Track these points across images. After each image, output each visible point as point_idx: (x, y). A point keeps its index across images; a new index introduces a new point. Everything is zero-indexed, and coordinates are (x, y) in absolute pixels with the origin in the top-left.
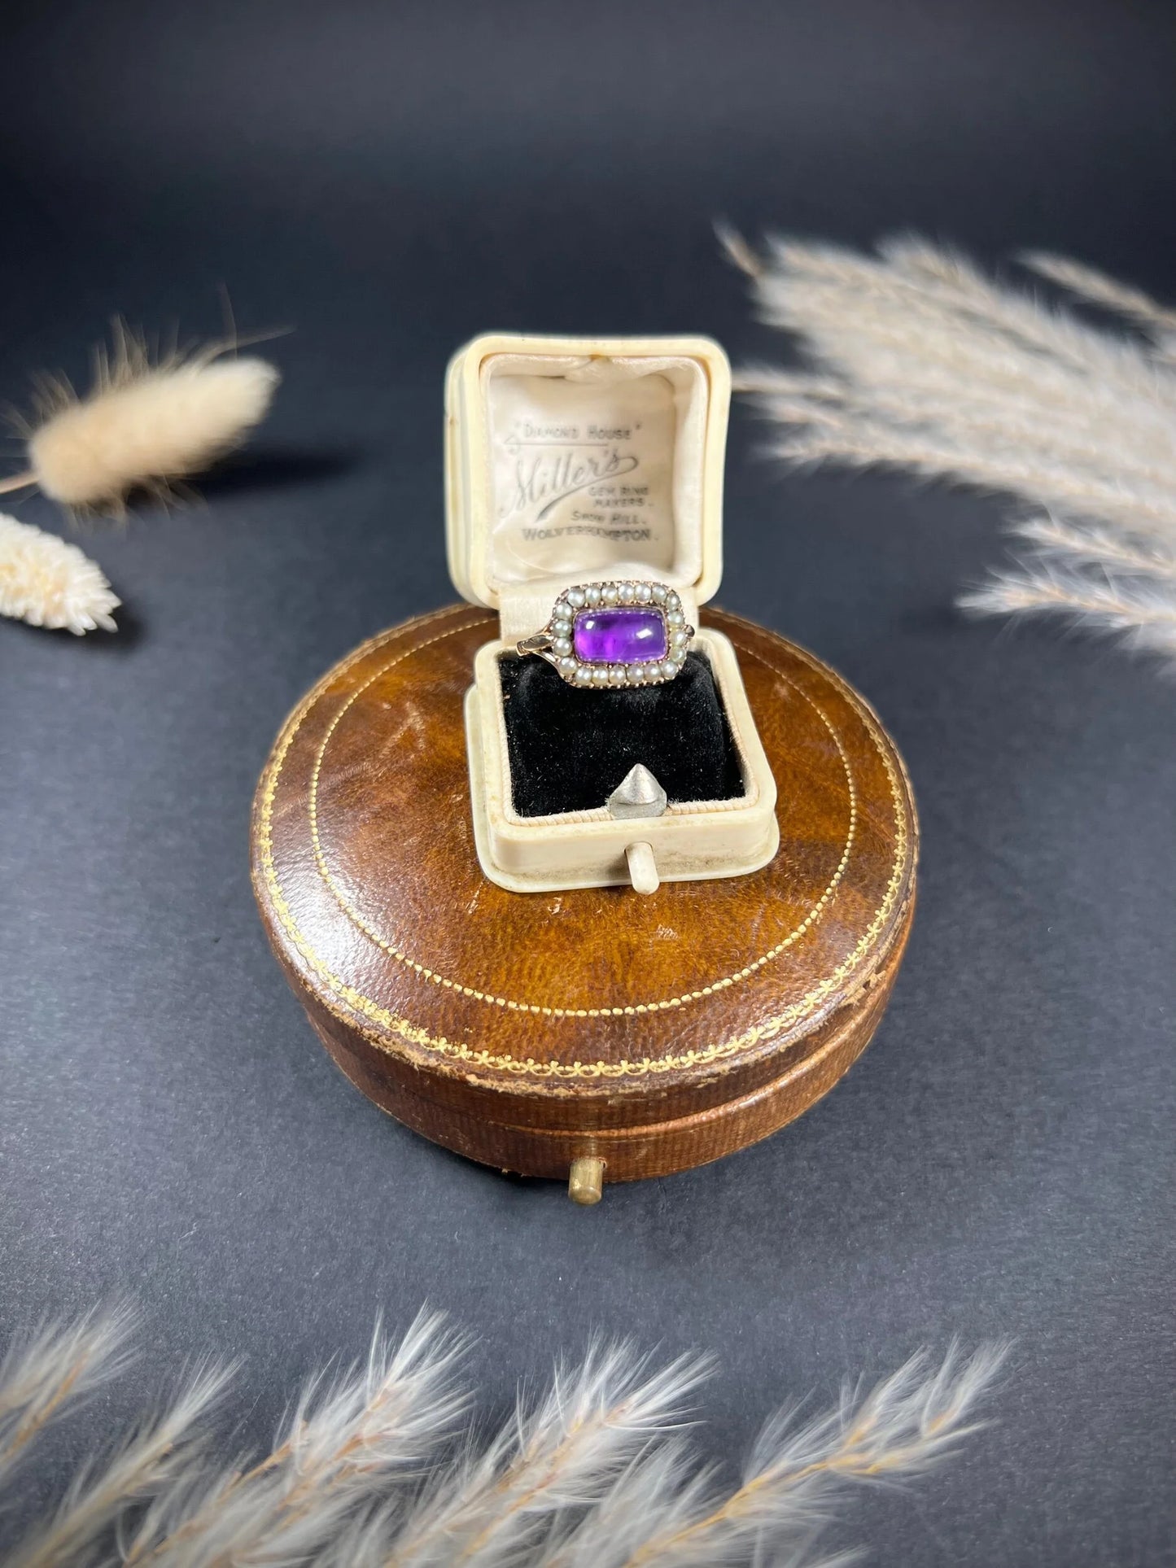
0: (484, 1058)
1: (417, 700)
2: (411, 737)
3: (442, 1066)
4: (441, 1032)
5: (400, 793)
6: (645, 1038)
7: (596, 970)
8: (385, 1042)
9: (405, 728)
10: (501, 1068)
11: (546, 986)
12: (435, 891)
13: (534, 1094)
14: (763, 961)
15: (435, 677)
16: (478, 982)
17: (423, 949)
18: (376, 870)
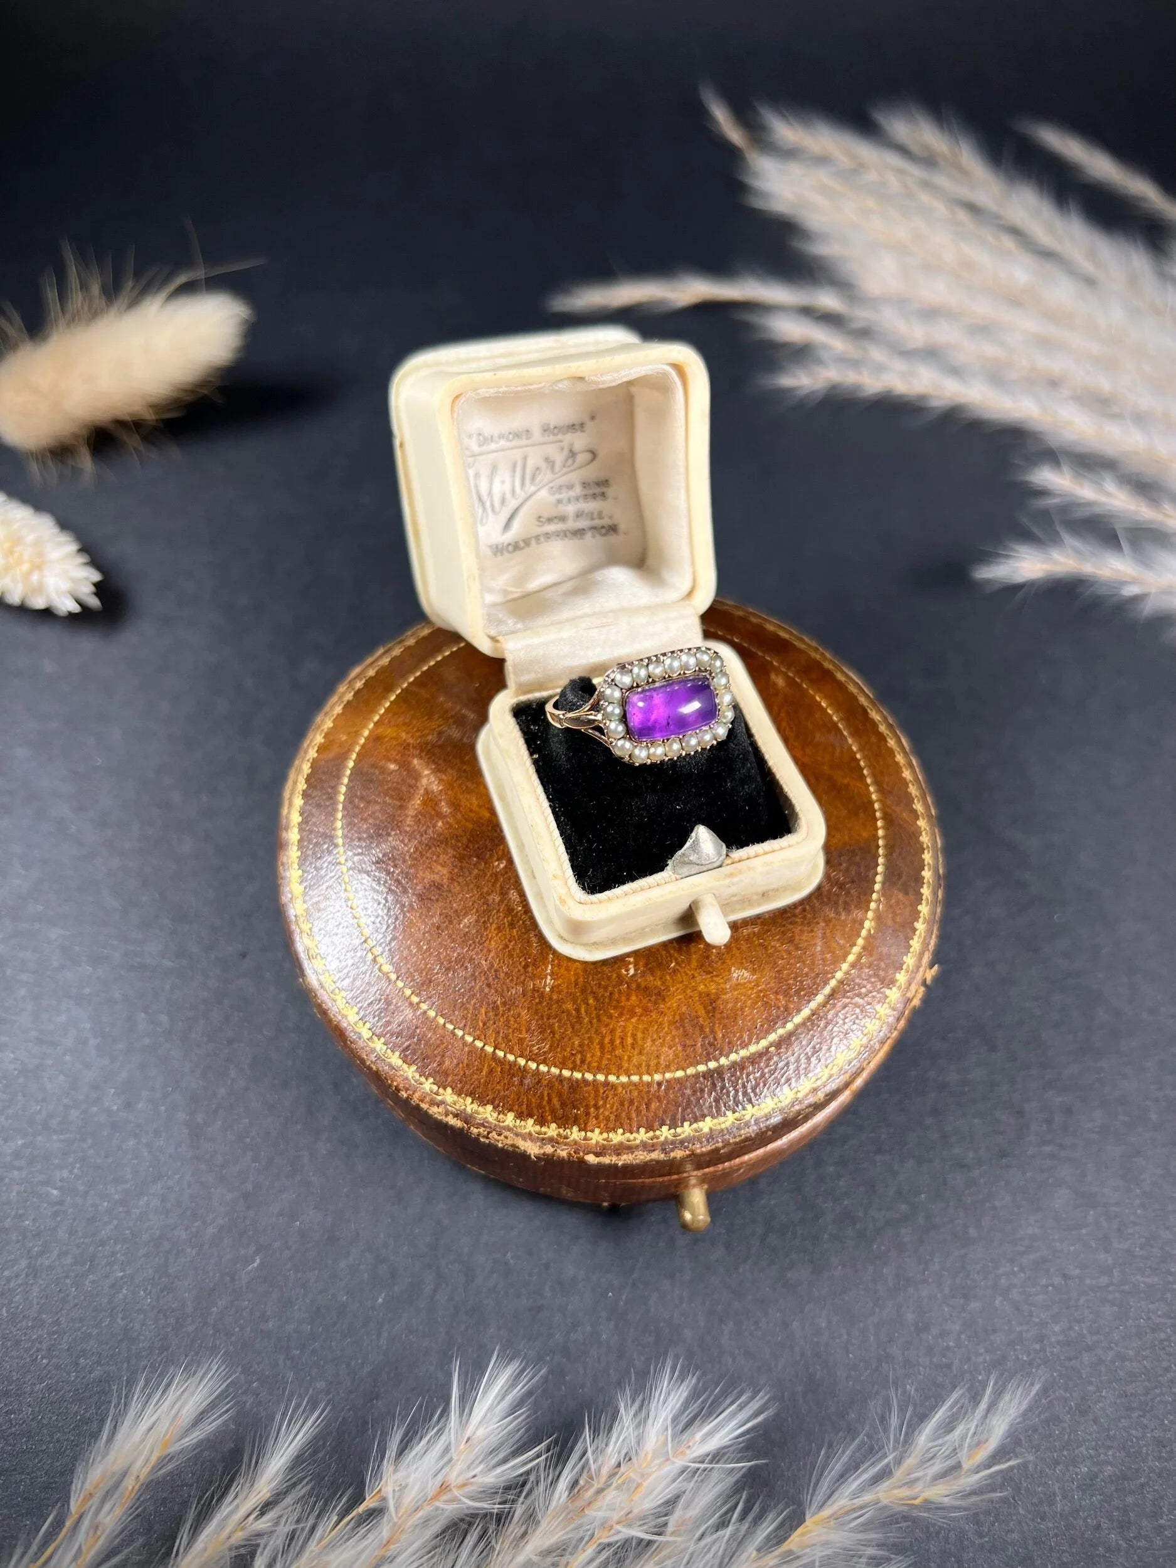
0: (596, 1137)
1: (423, 754)
2: (430, 800)
3: (558, 1151)
4: (549, 1118)
5: (439, 868)
6: (744, 1086)
7: (684, 1027)
8: (496, 1137)
9: (422, 791)
10: (615, 1142)
12: (506, 973)
13: (652, 1160)
14: (833, 983)
15: (434, 725)
16: (574, 1062)
17: (511, 1036)
18: (439, 959)
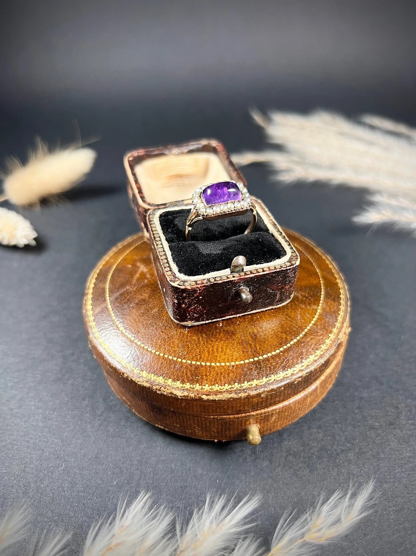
0: (207, 388)
1: (141, 262)
3: (190, 394)
6: (270, 367)
7: (243, 345)
9: (140, 272)
10: (215, 390)
11: (225, 354)
14: (306, 330)
16: (197, 358)
17: (171, 350)
18: (143, 324)
